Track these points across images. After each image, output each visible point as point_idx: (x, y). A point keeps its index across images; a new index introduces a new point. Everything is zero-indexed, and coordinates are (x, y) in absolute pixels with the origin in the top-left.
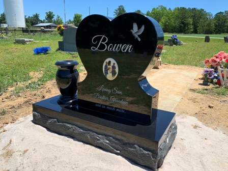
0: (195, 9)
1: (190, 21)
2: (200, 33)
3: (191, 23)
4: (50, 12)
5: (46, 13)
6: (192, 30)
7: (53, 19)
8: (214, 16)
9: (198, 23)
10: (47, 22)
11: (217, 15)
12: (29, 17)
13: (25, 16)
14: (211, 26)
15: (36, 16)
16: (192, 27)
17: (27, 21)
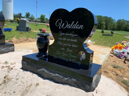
0: (107, 17)
1: (104, 23)
2: (109, 30)
3: (105, 24)
4: (28, 13)
5: (26, 13)
6: (105, 28)
7: (29, 17)
8: (116, 21)
9: (108, 24)
10: (26, 18)
11: (118, 21)
12: (16, 14)
13: (14, 14)
14: (115, 26)
15: (20, 14)
16: (104, 26)
17: (14, 16)
